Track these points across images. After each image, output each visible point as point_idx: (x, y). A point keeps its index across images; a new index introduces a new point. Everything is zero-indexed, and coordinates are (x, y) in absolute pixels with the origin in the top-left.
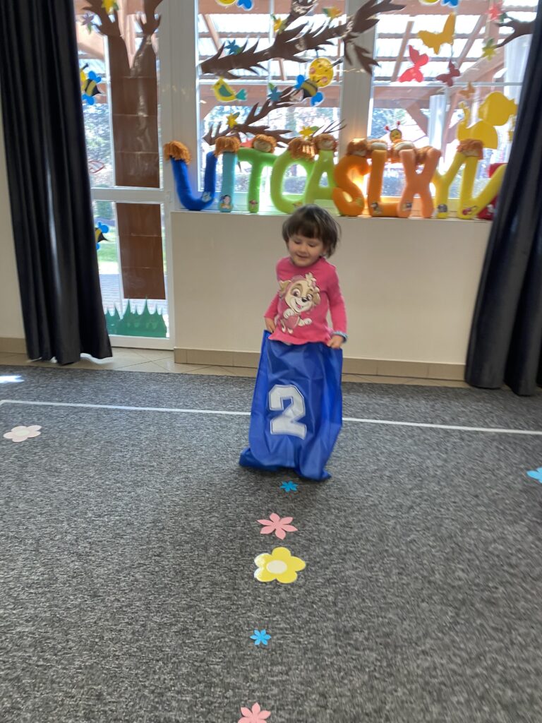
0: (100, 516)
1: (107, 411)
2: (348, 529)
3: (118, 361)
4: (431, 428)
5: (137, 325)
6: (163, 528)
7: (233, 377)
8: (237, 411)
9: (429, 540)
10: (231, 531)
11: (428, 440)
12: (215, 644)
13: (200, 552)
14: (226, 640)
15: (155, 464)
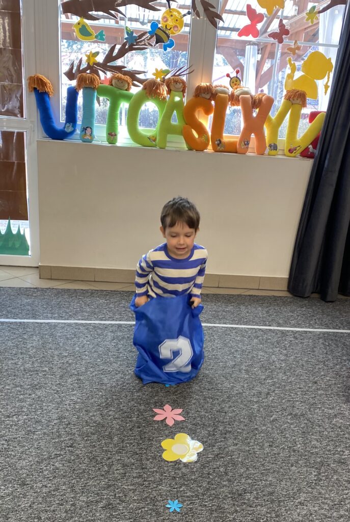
2: (222, 414)
4: (270, 330)
6: (69, 424)
9: (287, 419)
10: (128, 422)
11: (270, 339)
12: (138, 514)
13: (107, 441)
14: (146, 509)
15: (47, 369)
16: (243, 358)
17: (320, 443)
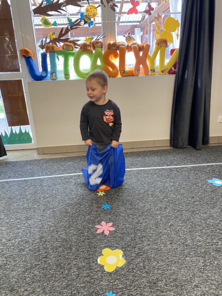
0: (10, 240)
1: (7, 182)
2: (140, 224)
3: (10, 157)
5: (17, 139)
6: (46, 241)
7: (68, 157)
8: (73, 173)
9: (179, 223)
10: (82, 236)
13: (68, 251)
15: (36, 206)
16: (149, 187)
17: (202, 238)
